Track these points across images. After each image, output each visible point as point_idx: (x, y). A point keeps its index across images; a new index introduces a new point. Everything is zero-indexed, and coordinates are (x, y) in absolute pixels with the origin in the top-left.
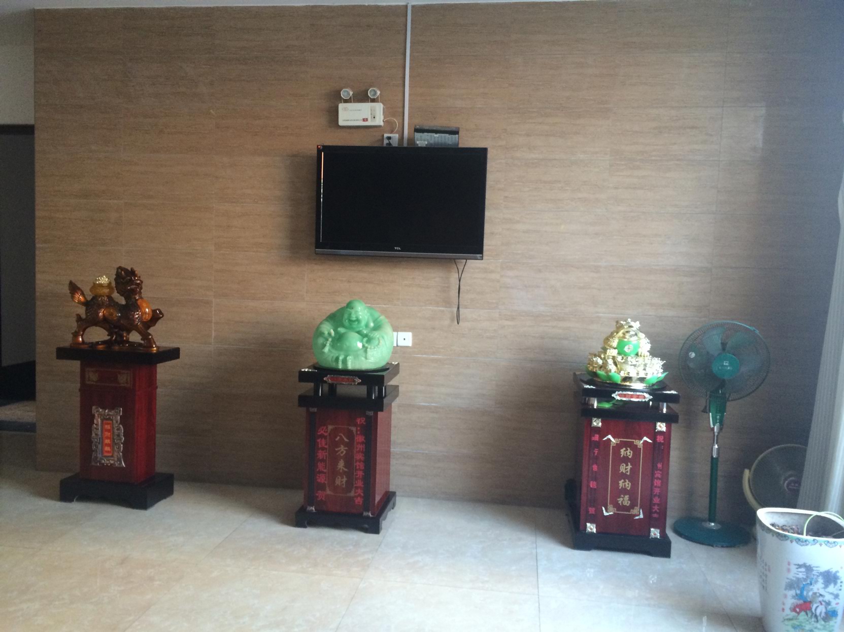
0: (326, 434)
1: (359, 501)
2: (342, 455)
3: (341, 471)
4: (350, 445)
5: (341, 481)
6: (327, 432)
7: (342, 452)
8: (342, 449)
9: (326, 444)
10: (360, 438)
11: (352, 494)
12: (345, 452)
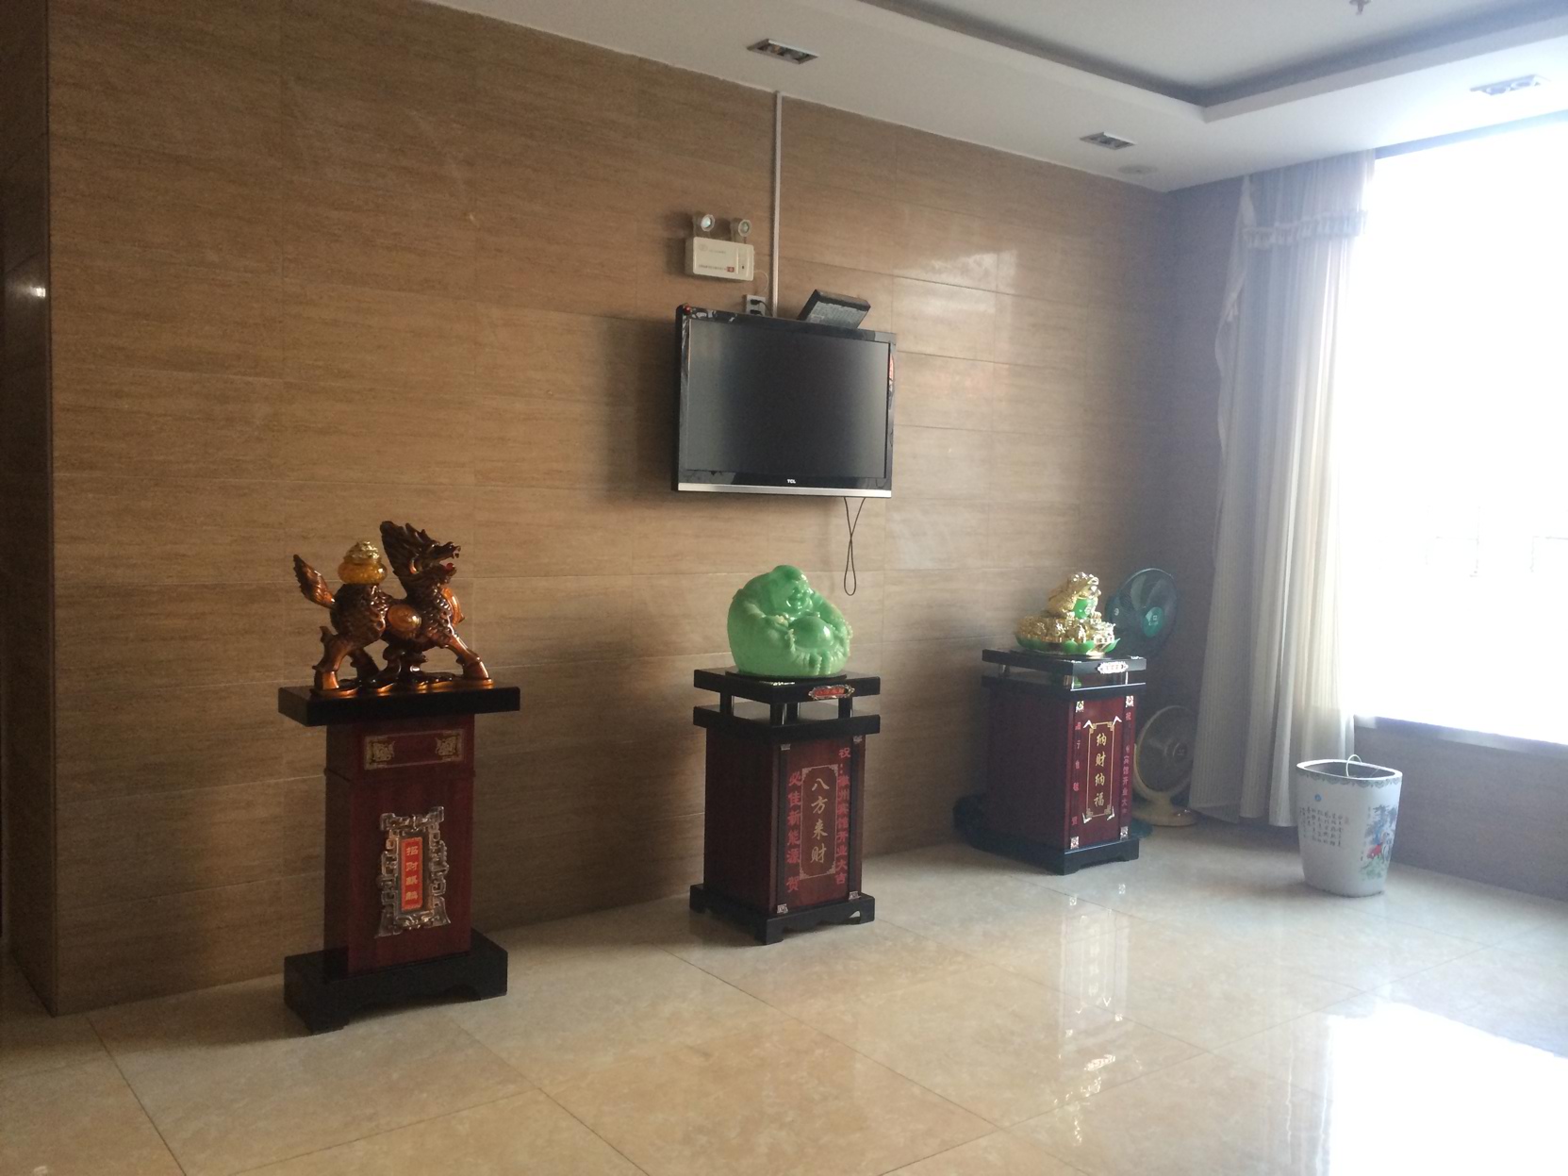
0: (799, 784)
1: (842, 878)
2: (819, 812)
3: (819, 838)
4: (829, 795)
5: (818, 854)
6: (801, 780)
7: (821, 807)
8: (821, 802)
9: (800, 800)
10: (843, 781)
11: (833, 871)
12: (824, 806)
